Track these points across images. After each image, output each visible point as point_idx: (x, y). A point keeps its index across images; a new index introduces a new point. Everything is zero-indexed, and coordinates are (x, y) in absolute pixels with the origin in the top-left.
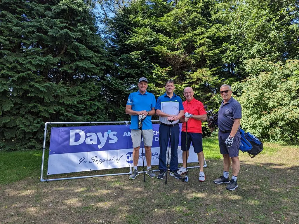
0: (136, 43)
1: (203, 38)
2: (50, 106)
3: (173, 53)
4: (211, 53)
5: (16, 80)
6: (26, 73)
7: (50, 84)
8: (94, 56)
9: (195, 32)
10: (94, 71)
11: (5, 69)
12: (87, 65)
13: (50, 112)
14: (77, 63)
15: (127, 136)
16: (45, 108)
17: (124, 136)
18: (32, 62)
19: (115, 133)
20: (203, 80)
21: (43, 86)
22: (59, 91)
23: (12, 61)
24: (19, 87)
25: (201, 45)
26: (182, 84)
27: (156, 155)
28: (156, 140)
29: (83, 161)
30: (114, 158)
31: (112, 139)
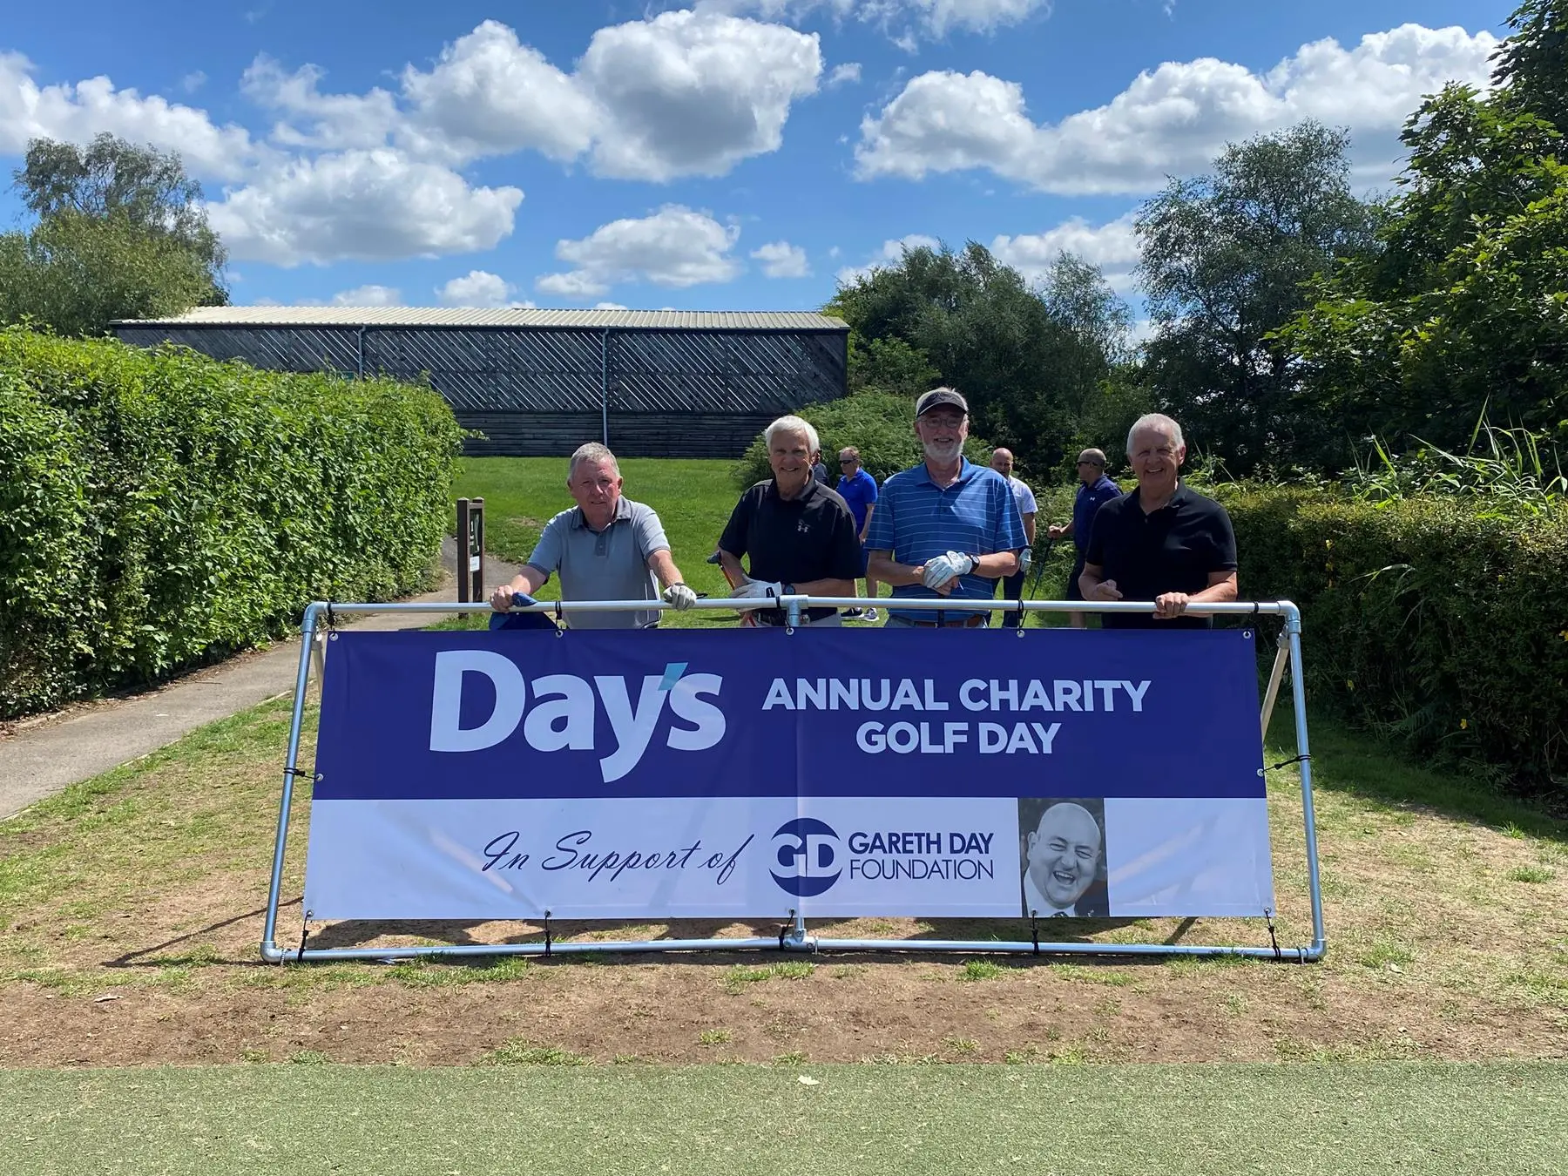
15: (790, 706)
17: (767, 706)
19: (712, 683)
27: (978, 847)
28: (985, 748)
29: (504, 853)
30: (695, 848)
31: (693, 727)
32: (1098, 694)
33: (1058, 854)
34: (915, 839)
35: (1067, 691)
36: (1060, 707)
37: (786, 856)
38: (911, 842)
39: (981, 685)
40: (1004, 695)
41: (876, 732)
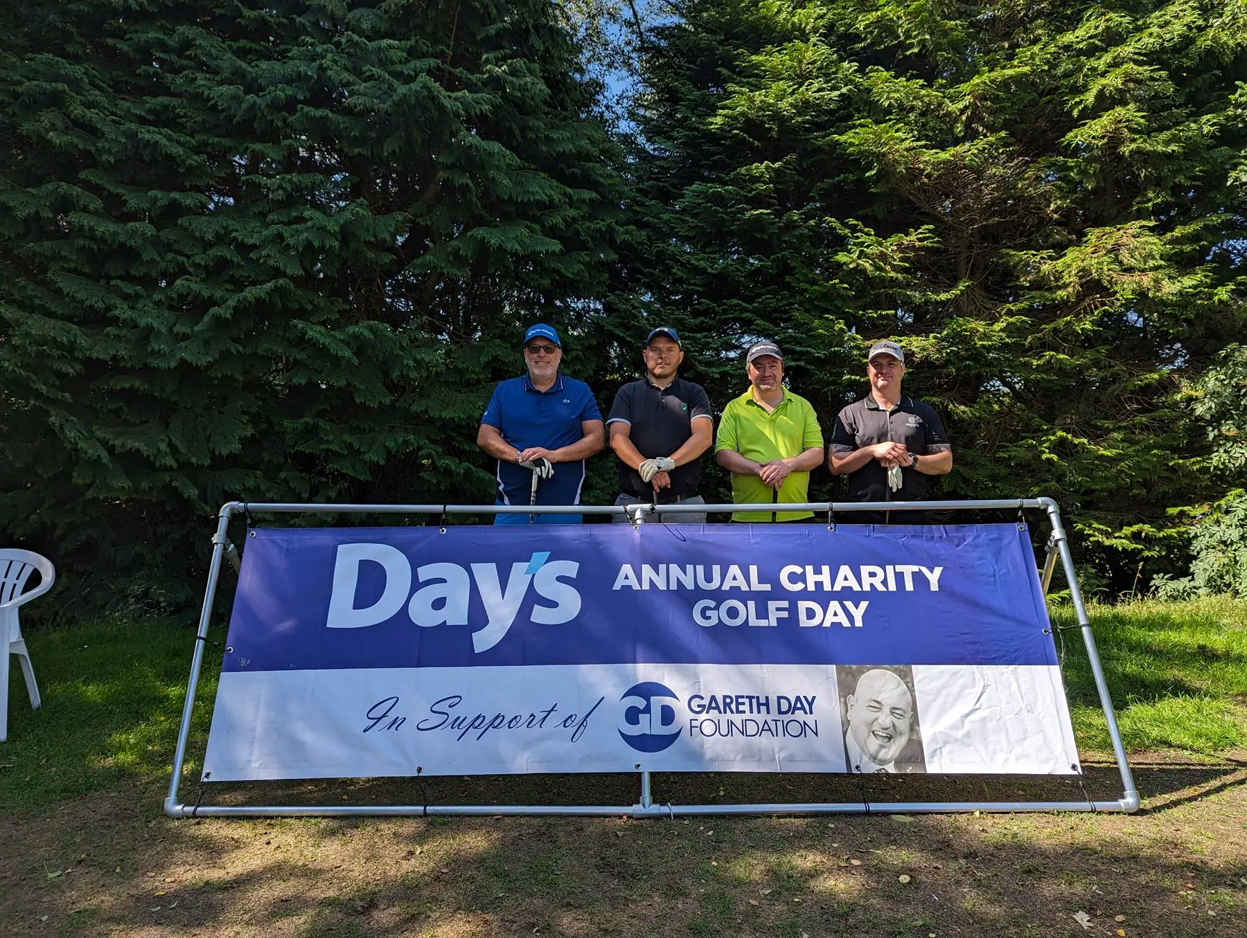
0: (752, 125)
1: (1116, 64)
2: (371, 430)
3: (944, 156)
4: (1167, 143)
5: (228, 316)
6: (269, 285)
7: (371, 329)
8: (556, 197)
9: (1068, 38)
10: (563, 271)
11: (191, 270)
12: (521, 243)
13: (366, 457)
14: (480, 232)
15: (636, 587)
16: (348, 438)
17: (617, 587)
18: (286, 235)
19: (570, 568)
20: (1116, 292)
21: (342, 337)
22: (408, 359)
23: (209, 236)
24: (241, 349)
25: (1105, 102)
26: (994, 320)
27: (803, 708)
28: (804, 622)
29: (384, 716)
30: (552, 710)
31: (553, 604)
32: (899, 577)
33: (875, 715)
34: (747, 701)
35: (872, 575)
36: (867, 588)
37: (632, 715)
38: (743, 704)
39: (798, 570)
40: (818, 578)
41: (708, 608)
